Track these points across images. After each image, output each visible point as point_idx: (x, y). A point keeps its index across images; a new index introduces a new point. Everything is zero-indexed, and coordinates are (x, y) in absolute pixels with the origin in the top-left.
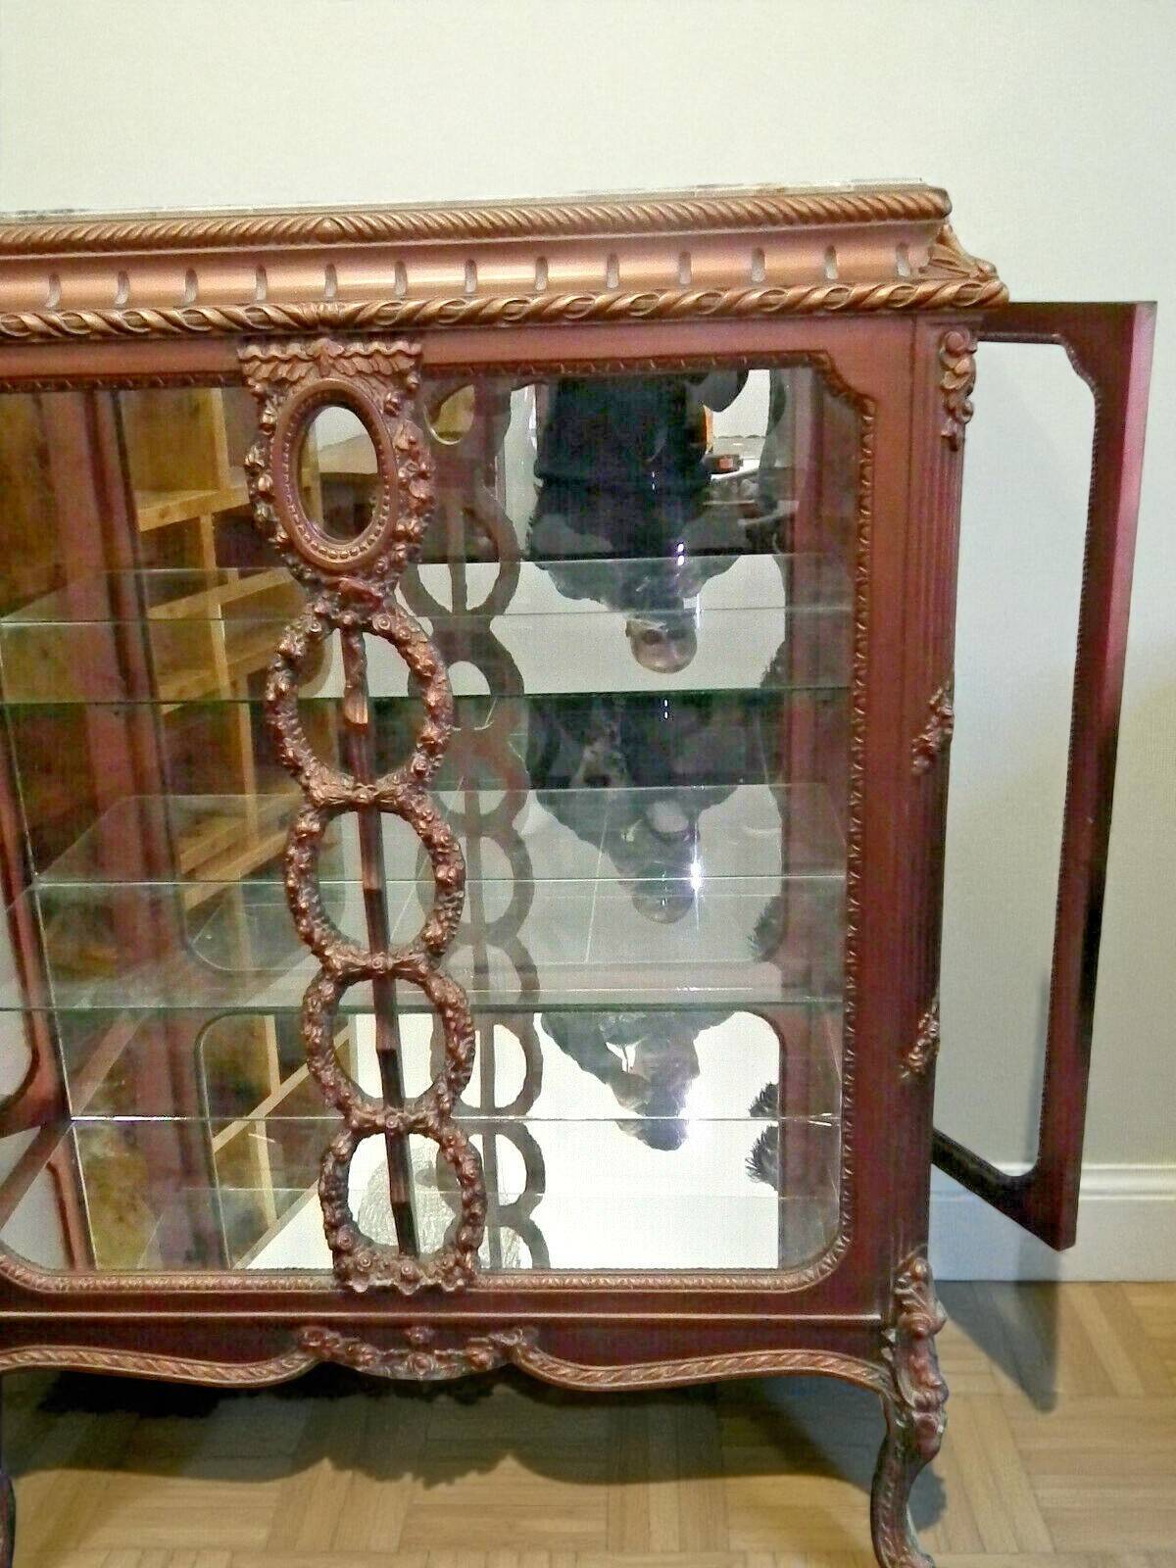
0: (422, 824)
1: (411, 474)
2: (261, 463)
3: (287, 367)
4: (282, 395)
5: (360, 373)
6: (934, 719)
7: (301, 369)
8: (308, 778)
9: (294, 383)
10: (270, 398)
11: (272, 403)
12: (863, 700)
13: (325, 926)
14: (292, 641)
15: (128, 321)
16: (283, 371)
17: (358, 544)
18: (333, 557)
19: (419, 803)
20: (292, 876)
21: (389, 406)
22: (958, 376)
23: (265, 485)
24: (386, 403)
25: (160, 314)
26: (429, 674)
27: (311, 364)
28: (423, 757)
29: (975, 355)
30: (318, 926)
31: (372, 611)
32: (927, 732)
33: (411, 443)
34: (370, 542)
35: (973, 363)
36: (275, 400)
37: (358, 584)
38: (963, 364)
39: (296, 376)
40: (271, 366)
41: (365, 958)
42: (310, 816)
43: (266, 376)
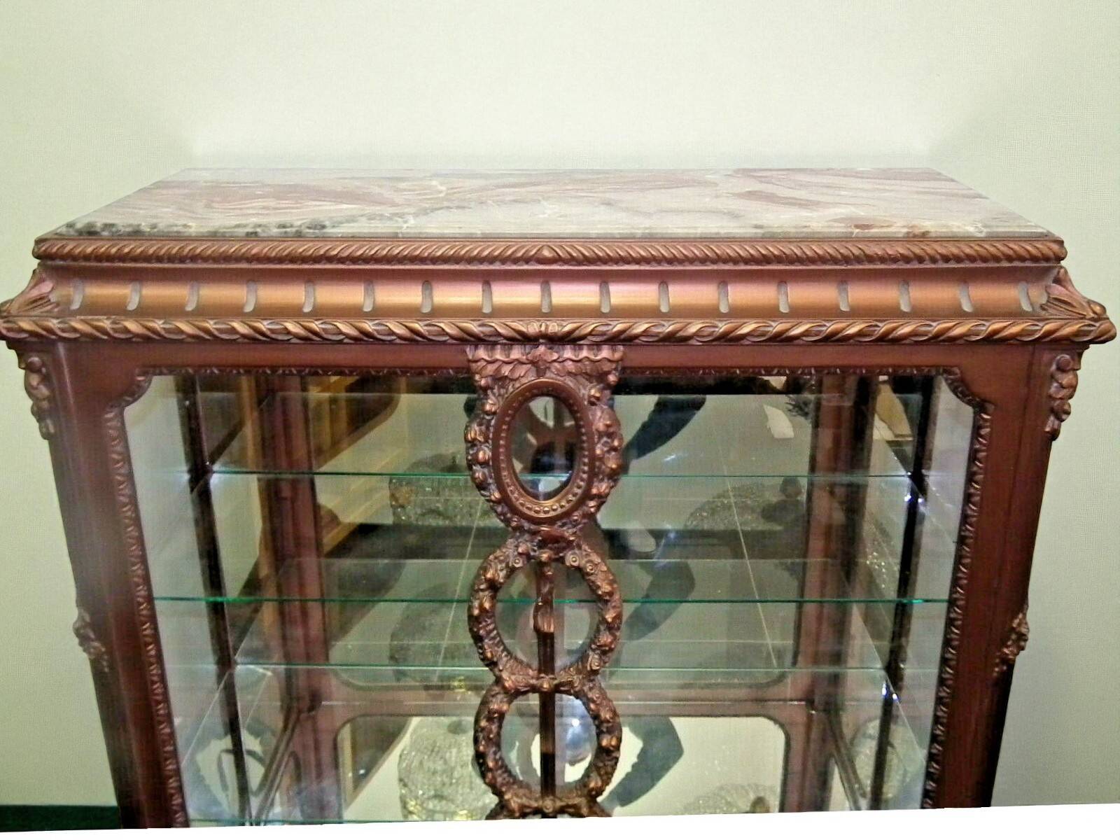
0: (592, 706)
1: (605, 449)
2: (481, 438)
3: (510, 367)
4: (503, 388)
5: (570, 373)
6: (1014, 637)
7: (521, 370)
8: (501, 671)
9: (512, 380)
10: (492, 389)
11: (494, 394)
12: (959, 623)
13: (505, 775)
14: (496, 571)
15: (377, 331)
16: (506, 370)
17: (559, 501)
18: (537, 512)
19: (591, 689)
20: (483, 743)
21: (593, 399)
22: (1062, 387)
23: (484, 457)
24: (590, 397)
25: (406, 327)
26: (608, 598)
27: (529, 366)
28: (596, 656)
29: (1078, 372)
30: (500, 776)
31: (564, 549)
32: (1008, 647)
33: (608, 426)
34: (569, 502)
35: (1076, 376)
36: (495, 391)
37: (556, 530)
38: (1066, 379)
39: (516, 375)
40: (495, 366)
41: (536, 800)
42: (500, 697)
43: (491, 373)
